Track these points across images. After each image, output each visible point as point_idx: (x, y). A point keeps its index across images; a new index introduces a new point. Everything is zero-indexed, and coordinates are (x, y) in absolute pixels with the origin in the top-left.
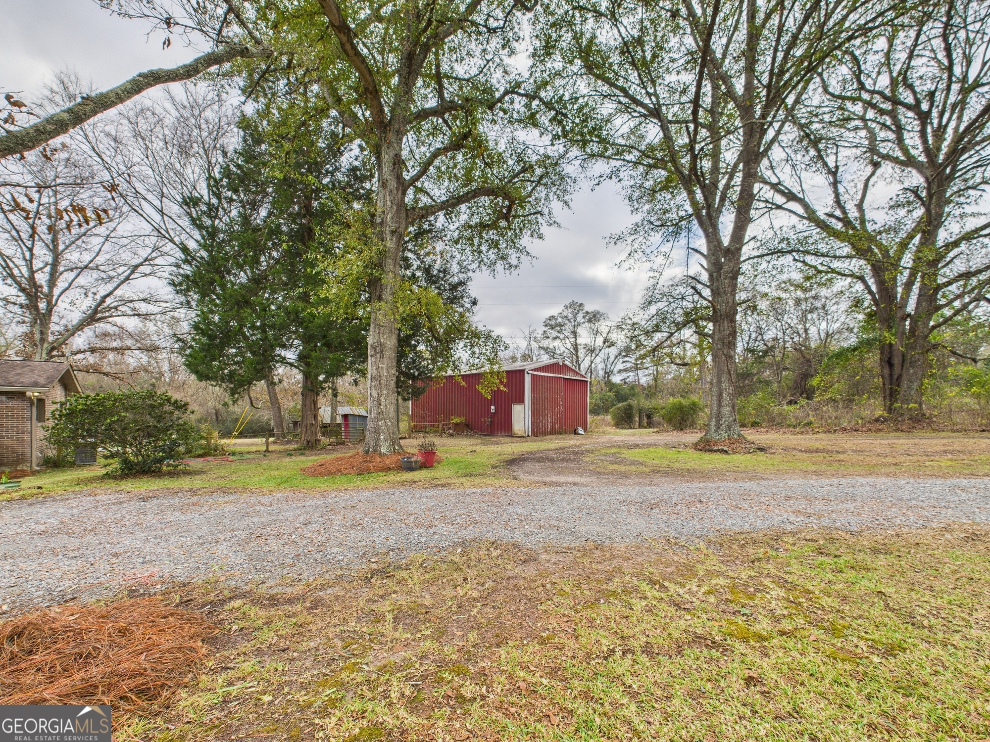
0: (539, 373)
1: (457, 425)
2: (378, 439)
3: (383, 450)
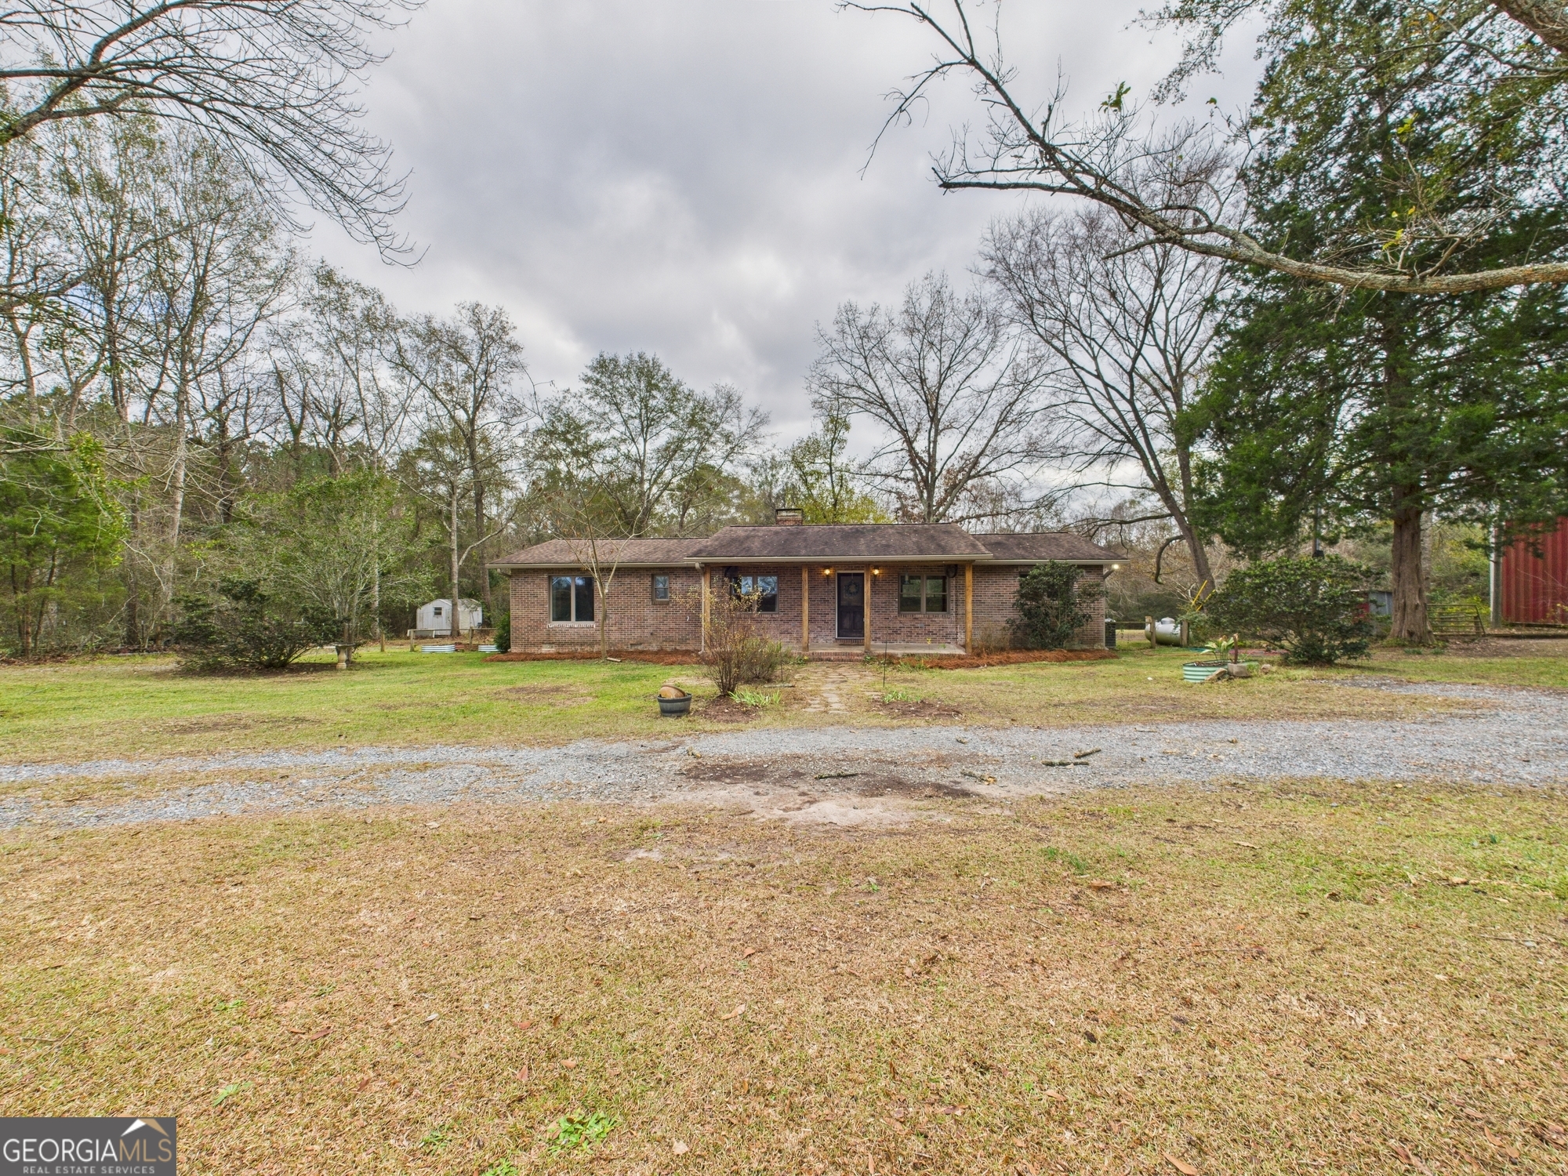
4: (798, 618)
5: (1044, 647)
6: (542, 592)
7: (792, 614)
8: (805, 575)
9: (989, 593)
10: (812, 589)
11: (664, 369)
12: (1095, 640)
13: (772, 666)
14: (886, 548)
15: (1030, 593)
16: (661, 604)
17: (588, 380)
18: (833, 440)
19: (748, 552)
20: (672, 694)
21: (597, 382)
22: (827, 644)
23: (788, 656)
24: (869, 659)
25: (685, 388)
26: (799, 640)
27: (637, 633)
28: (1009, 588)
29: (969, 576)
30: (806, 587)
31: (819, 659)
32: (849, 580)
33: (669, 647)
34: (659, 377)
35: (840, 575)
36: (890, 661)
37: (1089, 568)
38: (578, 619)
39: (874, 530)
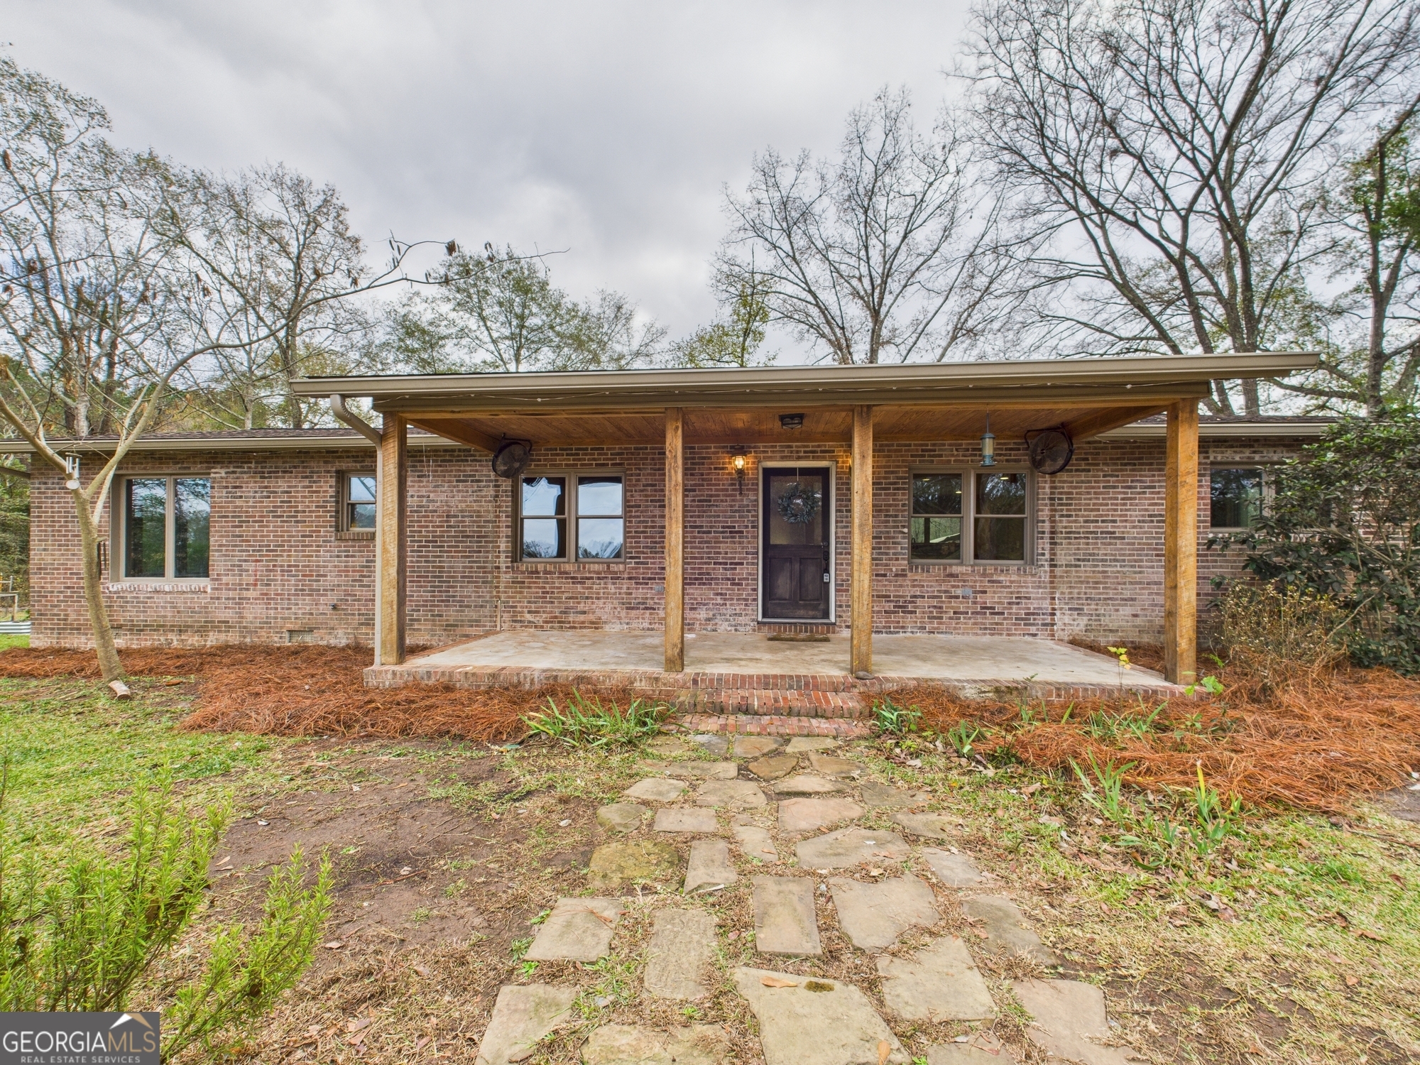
9: (1135, 515)
16: (358, 538)
27: (303, 606)
30: (676, 500)
35: (769, 473)
38: (178, 572)
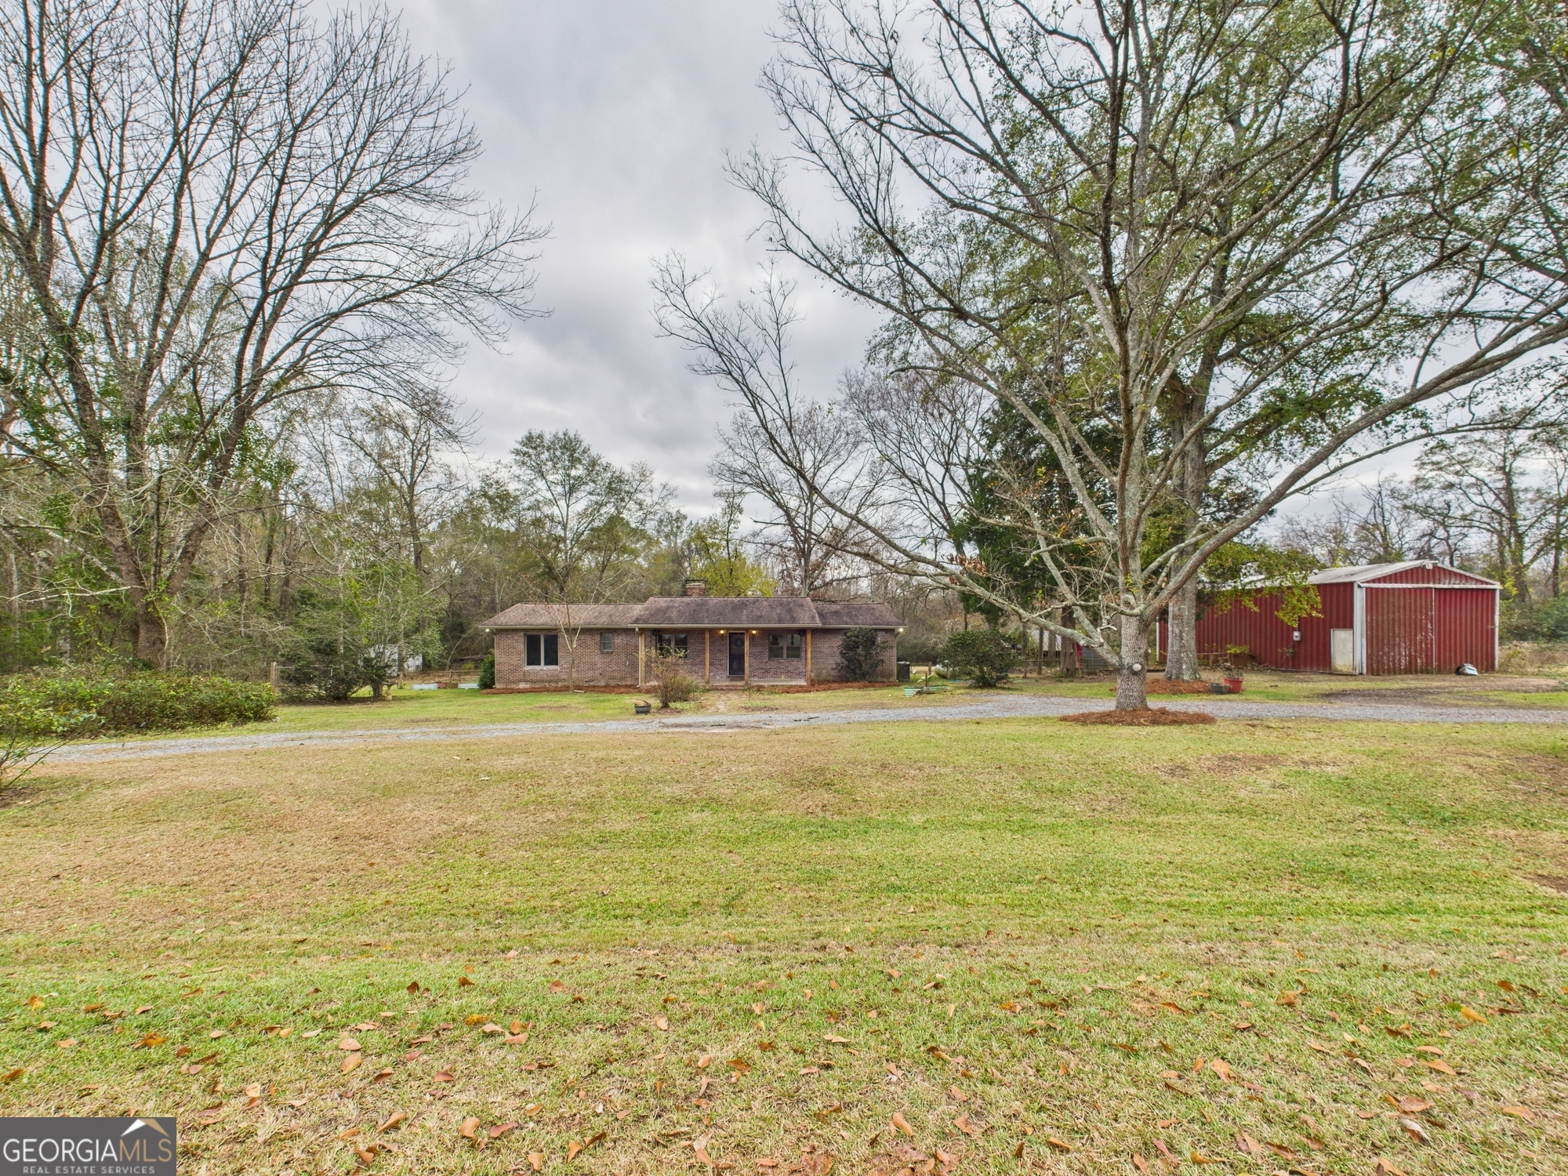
0: (1382, 585)
1: (1236, 656)
2: (1180, 668)
3: (1186, 678)
4: (703, 662)
5: (856, 680)
6: (521, 646)
7: (698, 660)
8: (707, 636)
9: (822, 647)
10: (712, 643)
11: (585, 444)
12: (890, 675)
13: (689, 692)
14: (759, 618)
15: (850, 647)
16: (608, 653)
17: (517, 452)
18: (730, 521)
19: (669, 619)
20: (642, 704)
21: (525, 454)
22: (722, 679)
23: (697, 687)
24: (749, 688)
25: (604, 461)
26: (703, 677)
27: (590, 674)
28: (837, 642)
29: (809, 637)
30: (708, 643)
31: (716, 689)
32: (735, 638)
33: (612, 683)
34: (579, 451)
35: (729, 635)
36: (759, 689)
37: (887, 631)
38: (546, 664)
39: (754, 603)
